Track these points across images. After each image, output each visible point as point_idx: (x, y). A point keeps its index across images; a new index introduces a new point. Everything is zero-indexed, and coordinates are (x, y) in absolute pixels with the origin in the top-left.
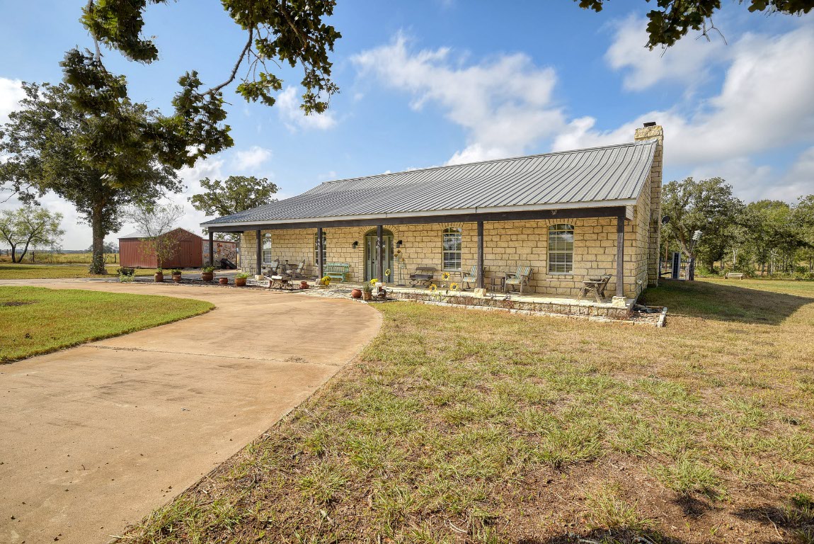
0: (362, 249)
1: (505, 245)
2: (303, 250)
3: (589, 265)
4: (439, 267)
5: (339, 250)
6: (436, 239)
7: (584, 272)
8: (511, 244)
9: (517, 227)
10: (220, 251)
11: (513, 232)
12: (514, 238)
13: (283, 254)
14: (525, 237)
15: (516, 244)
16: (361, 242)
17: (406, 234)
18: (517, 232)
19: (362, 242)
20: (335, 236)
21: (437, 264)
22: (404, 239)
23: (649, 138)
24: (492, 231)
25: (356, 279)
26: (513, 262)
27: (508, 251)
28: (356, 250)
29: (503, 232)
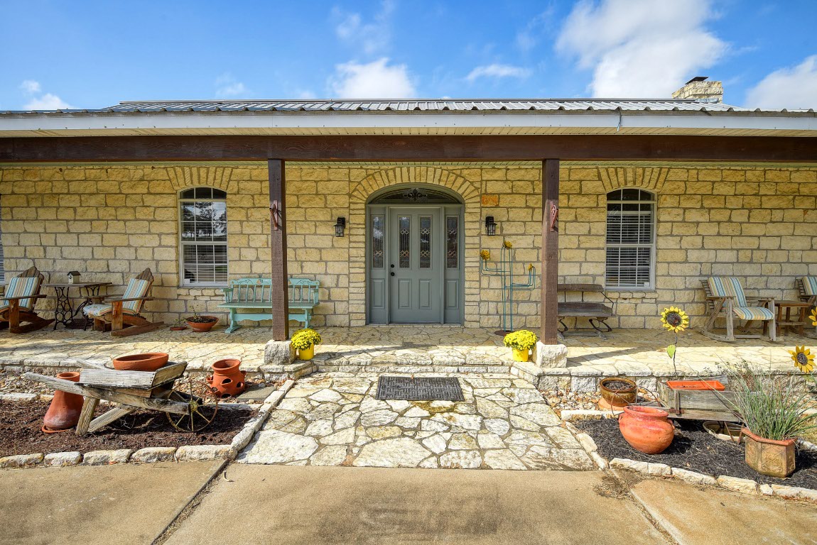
1: (759, 230)
2: (135, 241)
4: (601, 281)
6: (594, 215)
8: (772, 229)
9: (784, 195)
11: (774, 203)
12: (778, 215)
13: (53, 252)
14: (797, 214)
15: (780, 229)
16: (357, 221)
17: (505, 201)
18: (783, 205)
19: (361, 219)
21: (594, 276)
22: (498, 214)
24: (732, 199)
25: (343, 320)
27: (765, 243)
28: (343, 242)
29: (755, 202)
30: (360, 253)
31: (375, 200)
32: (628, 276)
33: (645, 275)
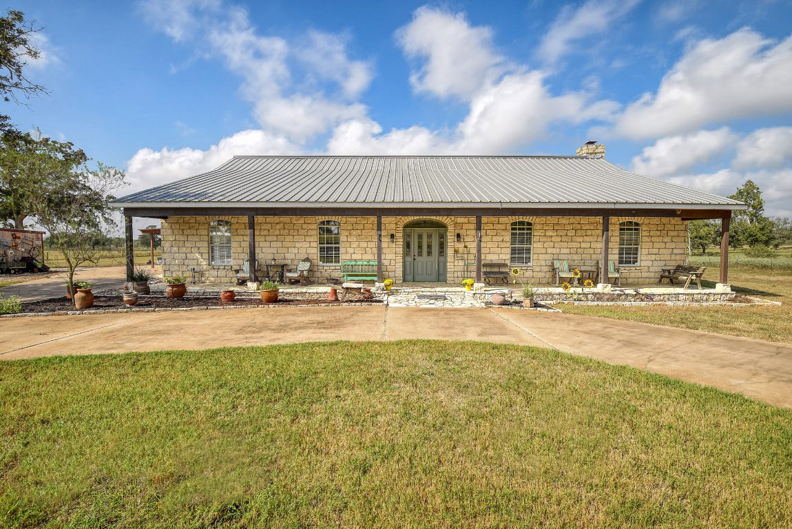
0: (402, 243)
1: (580, 239)
2: (298, 245)
3: (653, 257)
4: (508, 262)
5: (364, 245)
6: (504, 233)
7: (649, 263)
8: (587, 239)
10: (16, 245)
11: (588, 227)
15: (590, 239)
16: (399, 235)
18: (592, 228)
19: (401, 235)
20: (356, 227)
21: (504, 260)
22: (462, 232)
23: (596, 153)
26: (588, 256)
27: (583, 245)
28: (394, 244)
29: (579, 227)
30: (400, 250)
31: (406, 226)
32: (520, 260)
33: (528, 259)
